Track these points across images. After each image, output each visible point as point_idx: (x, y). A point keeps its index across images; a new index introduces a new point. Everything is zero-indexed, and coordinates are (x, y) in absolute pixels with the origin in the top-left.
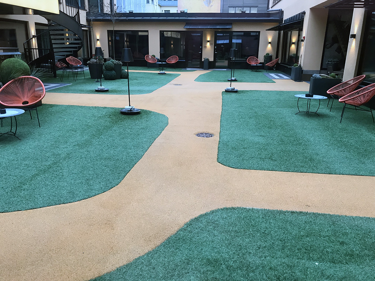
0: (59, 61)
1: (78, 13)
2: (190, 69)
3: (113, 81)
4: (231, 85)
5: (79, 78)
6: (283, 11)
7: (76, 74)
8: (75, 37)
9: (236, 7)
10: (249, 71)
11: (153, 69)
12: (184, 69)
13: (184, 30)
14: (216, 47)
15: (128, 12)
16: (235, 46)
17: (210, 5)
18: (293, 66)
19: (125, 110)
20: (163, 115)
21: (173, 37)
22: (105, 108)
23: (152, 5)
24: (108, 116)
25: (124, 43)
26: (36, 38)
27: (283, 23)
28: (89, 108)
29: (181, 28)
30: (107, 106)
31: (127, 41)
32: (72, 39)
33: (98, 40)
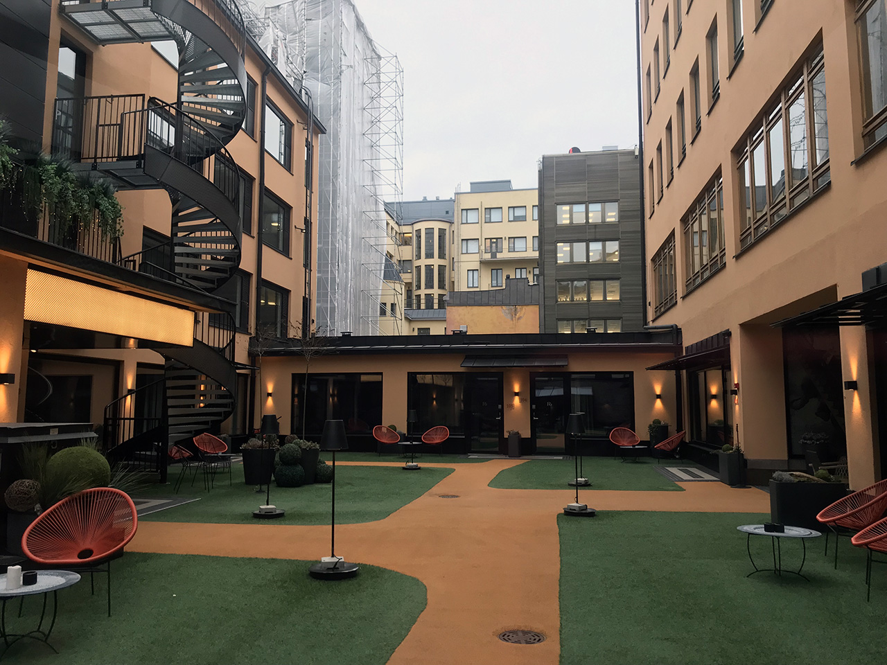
0: (176, 444)
1: (233, 341)
2: (476, 457)
3: (297, 489)
4: (577, 497)
5: (218, 484)
6: (681, 329)
7: (212, 473)
8: (219, 392)
9: (573, 320)
10: (616, 461)
11: (389, 458)
12: (462, 456)
13: (462, 370)
14: (534, 406)
15: (341, 335)
16: (577, 404)
17: (517, 317)
18: (721, 451)
19: (321, 567)
20: (413, 579)
21: (437, 385)
22: (273, 560)
23: (393, 318)
24: (279, 584)
25: (326, 401)
26: (134, 395)
27: (684, 354)
28: (236, 562)
29: (456, 367)
30: (279, 557)
31: (333, 396)
32: (213, 396)
33: (269, 395)
